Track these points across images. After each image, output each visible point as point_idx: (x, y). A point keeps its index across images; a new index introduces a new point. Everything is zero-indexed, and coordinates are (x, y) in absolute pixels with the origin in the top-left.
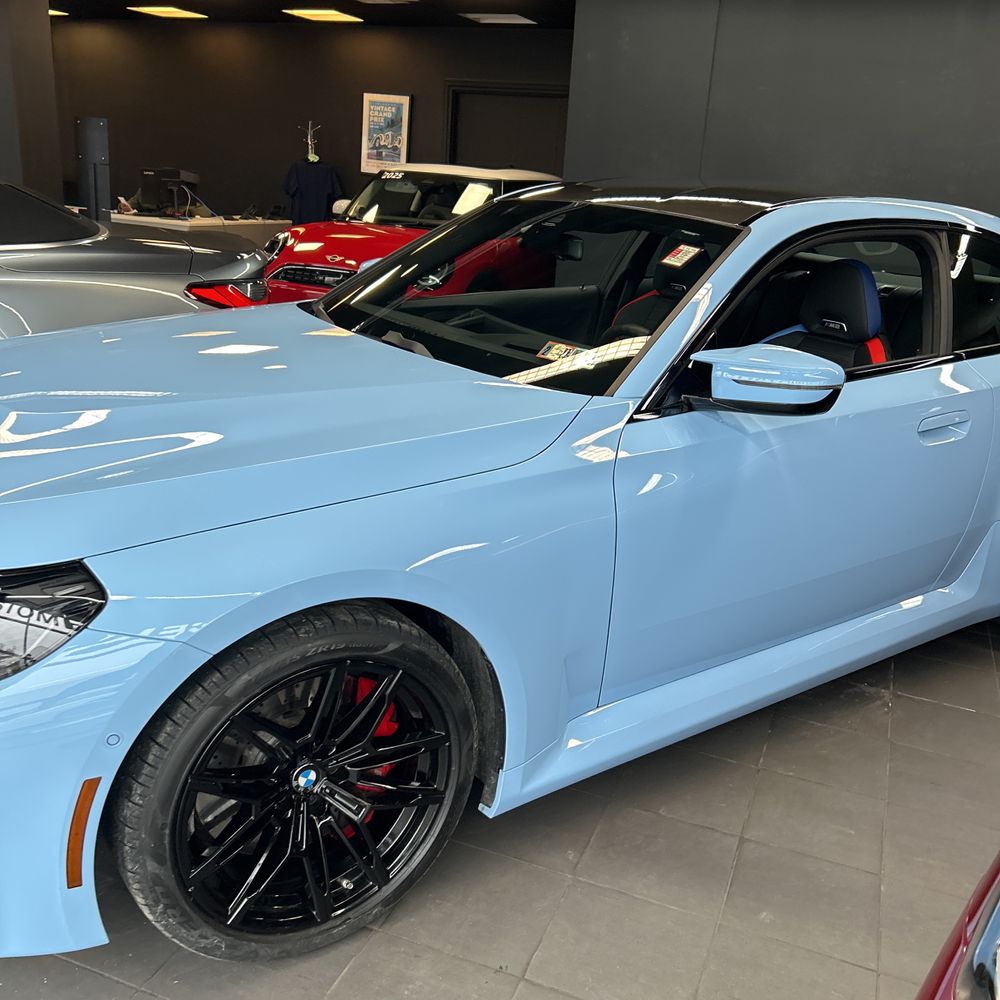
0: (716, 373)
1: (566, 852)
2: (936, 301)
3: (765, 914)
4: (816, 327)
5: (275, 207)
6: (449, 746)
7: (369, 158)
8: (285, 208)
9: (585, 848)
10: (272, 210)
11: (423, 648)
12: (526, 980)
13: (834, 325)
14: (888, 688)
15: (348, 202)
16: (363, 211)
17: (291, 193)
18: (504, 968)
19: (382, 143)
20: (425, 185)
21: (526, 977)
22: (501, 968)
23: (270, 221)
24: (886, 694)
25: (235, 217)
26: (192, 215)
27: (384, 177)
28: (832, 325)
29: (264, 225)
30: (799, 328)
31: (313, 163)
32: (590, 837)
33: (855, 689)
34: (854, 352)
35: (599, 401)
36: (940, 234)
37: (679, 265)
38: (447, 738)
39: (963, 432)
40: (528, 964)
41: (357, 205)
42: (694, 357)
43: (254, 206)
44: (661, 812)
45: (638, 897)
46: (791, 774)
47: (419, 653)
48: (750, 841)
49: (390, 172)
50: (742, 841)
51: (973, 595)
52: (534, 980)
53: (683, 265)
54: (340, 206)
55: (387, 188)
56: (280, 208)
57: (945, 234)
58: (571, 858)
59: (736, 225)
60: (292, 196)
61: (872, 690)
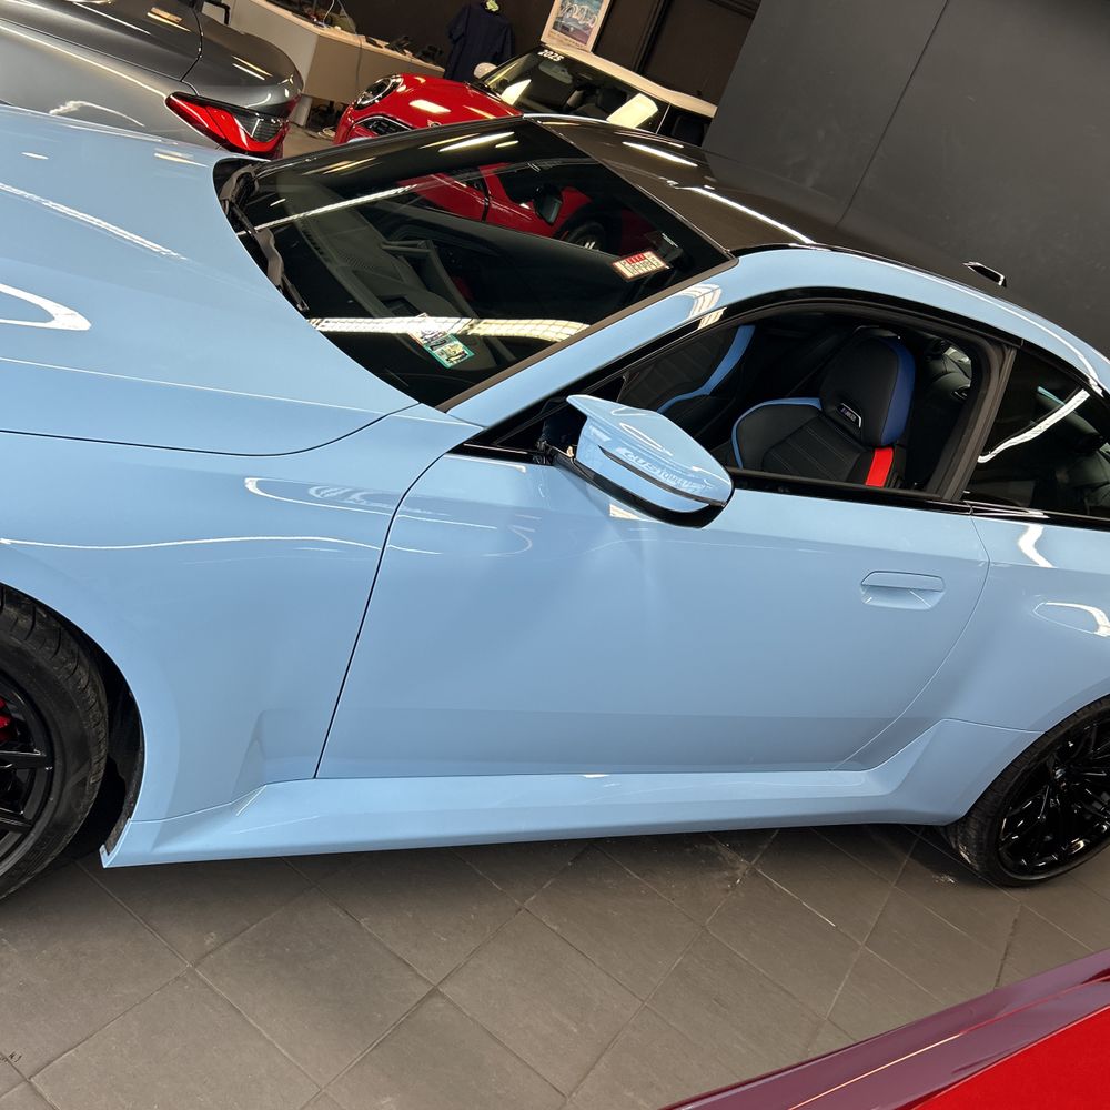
0: (588, 430)
1: (208, 932)
2: (968, 431)
3: (389, 1099)
4: (831, 409)
5: (430, 47)
6: (53, 772)
7: (554, 28)
8: (441, 52)
9: (236, 935)
10: (426, 49)
11: (29, 646)
12: (30, 1083)
13: (850, 414)
14: (750, 859)
15: (493, 67)
16: (504, 85)
17: (455, 37)
18: (16, 1057)
19: (574, 16)
20: (581, 79)
21: (32, 1080)
22: (12, 1056)
23: (419, 61)
24: (743, 865)
25: (378, 42)
26: (331, 23)
27: (541, 54)
28: (848, 414)
29: (410, 63)
30: (814, 403)
31: (490, 11)
32: (252, 924)
33: (711, 847)
34: (858, 455)
35: (425, 412)
36: (1007, 351)
37: (629, 275)
38: (51, 760)
39: (925, 604)
40: (49, 1063)
41: (499, 76)
42: (573, 400)
43: (406, 38)
44: (362, 921)
45: (251, 1021)
46: (556, 928)
47: (19, 650)
48: (443, 996)
49: (550, 50)
50: (434, 993)
51: (890, 791)
52: (40, 1088)
53: (635, 277)
54: (483, 69)
55: (541, 68)
56: (436, 50)
57: (1013, 352)
58: (208, 942)
59: (725, 251)
60: (455, 42)
61: (730, 855)
